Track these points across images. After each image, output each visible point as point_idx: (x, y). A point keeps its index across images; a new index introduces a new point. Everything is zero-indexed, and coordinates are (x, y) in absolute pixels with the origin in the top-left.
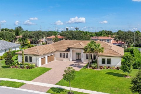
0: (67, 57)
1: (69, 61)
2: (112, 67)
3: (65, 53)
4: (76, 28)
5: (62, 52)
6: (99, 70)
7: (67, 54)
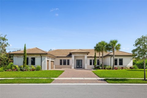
0: (68, 64)
5: (63, 59)
7: (68, 61)
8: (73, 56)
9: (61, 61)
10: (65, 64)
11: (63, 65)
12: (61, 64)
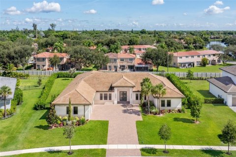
0: (110, 99)
1: (114, 103)
2: (173, 110)
3: (108, 93)
4: (51, 25)
5: (103, 93)
6: (161, 115)
7: (110, 95)
8: (116, 89)
9: (101, 95)
10: (106, 98)
11: (103, 100)
12: (101, 98)
